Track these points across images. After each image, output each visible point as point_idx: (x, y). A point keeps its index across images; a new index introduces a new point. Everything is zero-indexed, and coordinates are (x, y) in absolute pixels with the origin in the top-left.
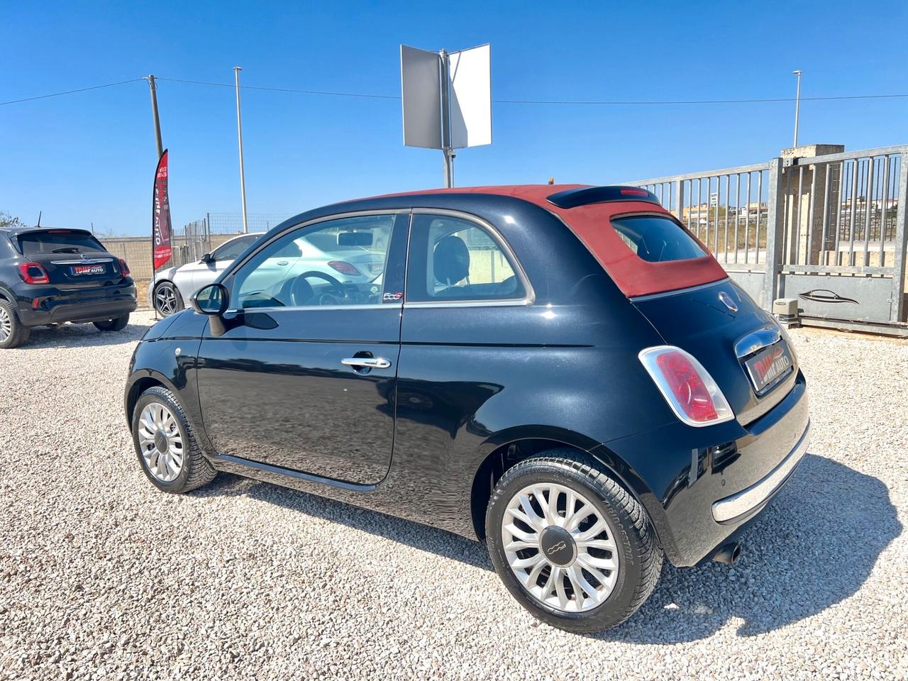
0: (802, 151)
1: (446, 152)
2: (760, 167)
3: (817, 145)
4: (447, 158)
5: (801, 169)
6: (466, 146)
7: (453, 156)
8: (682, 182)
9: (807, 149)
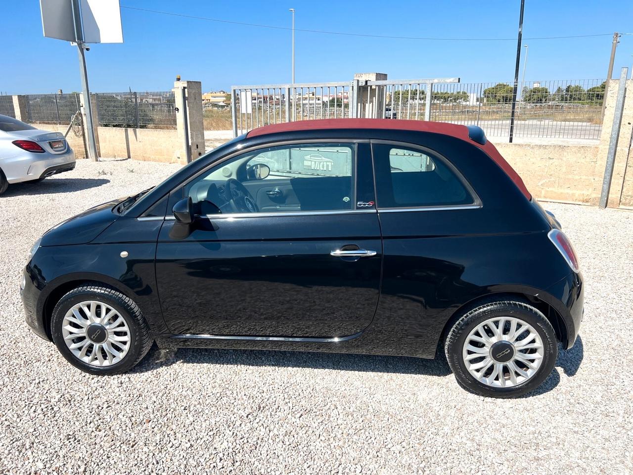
0: (368, 76)
1: (80, 45)
2: (343, 84)
3: (376, 73)
4: (82, 50)
5: (369, 87)
6: (99, 42)
7: (87, 49)
8: (289, 89)
9: (370, 75)
